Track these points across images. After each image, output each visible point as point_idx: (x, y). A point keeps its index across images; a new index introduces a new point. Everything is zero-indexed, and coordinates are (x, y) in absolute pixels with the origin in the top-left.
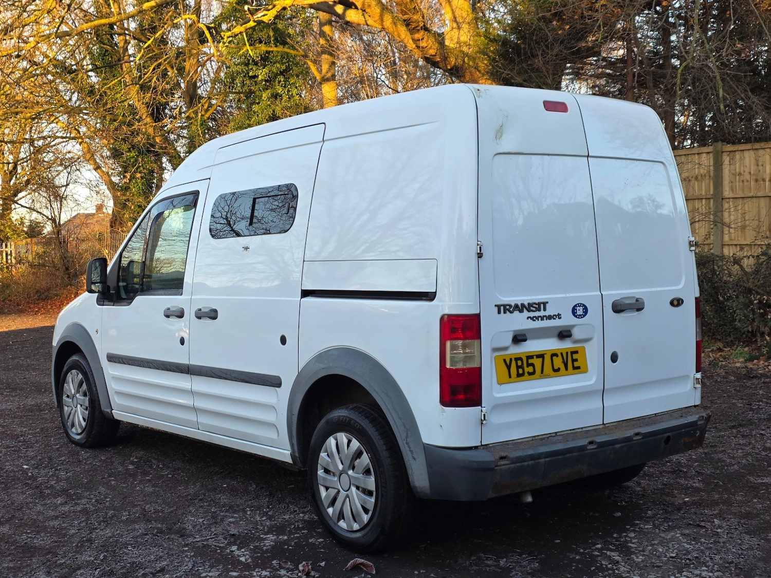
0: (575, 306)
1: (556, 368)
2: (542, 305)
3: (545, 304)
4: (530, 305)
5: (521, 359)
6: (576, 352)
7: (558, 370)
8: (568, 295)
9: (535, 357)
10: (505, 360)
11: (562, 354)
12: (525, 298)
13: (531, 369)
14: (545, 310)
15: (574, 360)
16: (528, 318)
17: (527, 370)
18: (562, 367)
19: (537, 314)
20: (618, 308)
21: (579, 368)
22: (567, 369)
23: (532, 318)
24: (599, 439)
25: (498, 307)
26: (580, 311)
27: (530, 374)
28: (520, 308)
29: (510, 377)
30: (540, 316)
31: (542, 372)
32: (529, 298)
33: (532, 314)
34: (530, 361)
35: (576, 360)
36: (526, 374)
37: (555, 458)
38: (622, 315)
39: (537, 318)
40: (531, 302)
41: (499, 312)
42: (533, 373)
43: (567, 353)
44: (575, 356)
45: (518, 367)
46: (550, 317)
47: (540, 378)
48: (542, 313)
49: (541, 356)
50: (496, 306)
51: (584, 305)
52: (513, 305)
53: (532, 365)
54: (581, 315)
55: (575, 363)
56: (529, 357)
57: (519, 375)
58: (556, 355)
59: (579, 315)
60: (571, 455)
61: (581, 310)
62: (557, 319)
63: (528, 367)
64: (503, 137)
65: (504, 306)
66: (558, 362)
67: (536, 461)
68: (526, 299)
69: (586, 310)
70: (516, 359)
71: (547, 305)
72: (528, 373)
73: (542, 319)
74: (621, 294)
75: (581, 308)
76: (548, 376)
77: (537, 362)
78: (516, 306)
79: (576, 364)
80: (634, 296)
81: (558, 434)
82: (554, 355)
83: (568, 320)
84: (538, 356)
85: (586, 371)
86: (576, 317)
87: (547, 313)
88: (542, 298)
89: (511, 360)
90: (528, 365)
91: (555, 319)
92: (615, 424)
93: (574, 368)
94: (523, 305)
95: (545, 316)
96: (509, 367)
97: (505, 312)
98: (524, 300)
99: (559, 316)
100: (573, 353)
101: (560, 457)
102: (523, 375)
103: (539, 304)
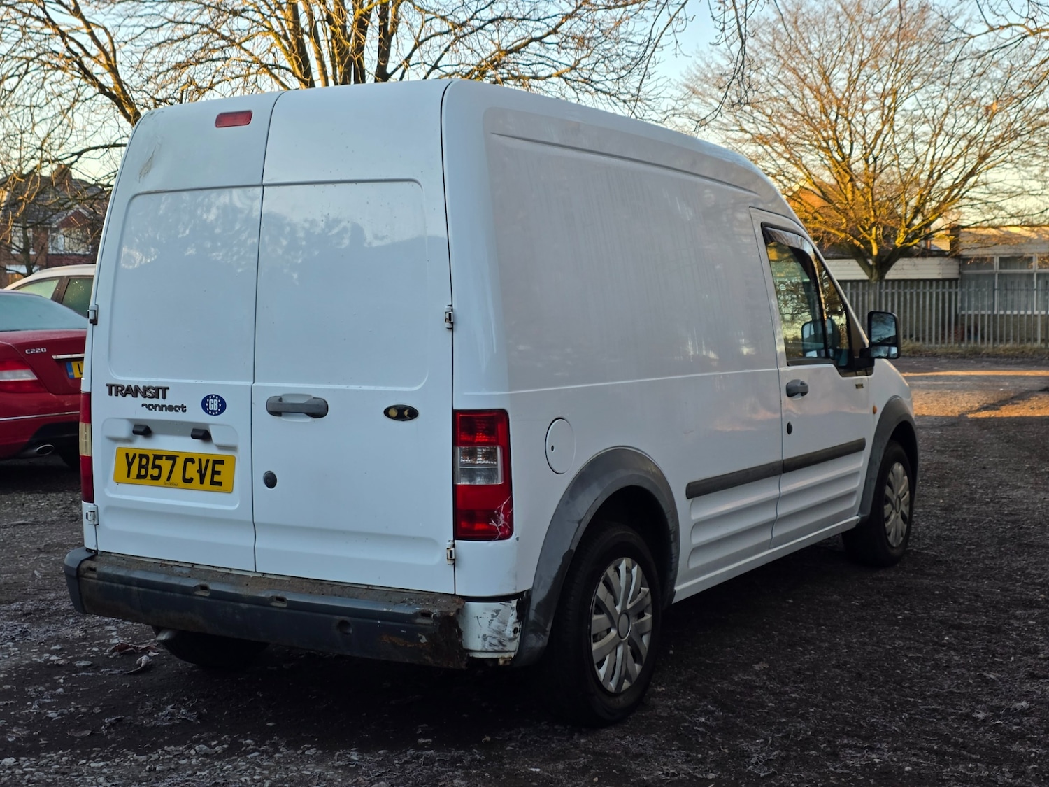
0: (207, 397)
1: (188, 477)
2: (160, 391)
3: (165, 389)
4: (146, 389)
5: (147, 457)
6: (221, 462)
7: (190, 481)
8: (199, 382)
9: (164, 458)
10: (127, 455)
11: (200, 460)
12: (141, 379)
13: (155, 472)
14: (164, 397)
15: (215, 473)
16: (143, 405)
17: (151, 472)
18: (197, 477)
19: (154, 401)
20: (278, 409)
21: (219, 484)
22: (202, 482)
23: (148, 407)
24: (213, 587)
25: (110, 387)
26: (214, 405)
27: (153, 478)
28: (133, 391)
29: (129, 476)
30: (158, 405)
31: (168, 479)
32: (148, 380)
33: (148, 401)
34: (158, 462)
35: (219, 473)
36: (149, 477)
37: (151, 591)
38: (284, 420)
39: (155, 407)
40: (147, 386)
41: (110, 394)
42: (158, 478)
43: (208, 461)
44: (218, 467)
45: (141, 466)
46: (170, 408)
47: (165, 486)
48: (160, 401)
49: (172, 458)
50: (107, 385)
51: (220, 398)
52: (126, 387)
53: (159, 467)
54: (215, 411)
55: (215, 476)
56: (158, 457)
57: (139, 477)
58: (192, 461)
59: (212, 411)
60: (172, 594)
61: (216, 404)
62: (180, 411)
63: (153, 468)
64: (150, 173)
65: (117, 387)
66: (192, 471)
67: (128, 587)
68: (141, 381)
69: (223, 406)
70: (142, 456)
71: (167, 391)
72: (152, 476)
73: (161, 409)
74: (284, 388)
75: (216, 402)
76: (175, 486)
77: (166, 465)
78: (129, 388)
79: (217, 478)
80: (307, 393)
81: (196, 567)
82: (189, 460)
83: (196, 415)
84: (168, 458)
85: (230, 491)
86: (207, 412)
87: (167, 402)
88: (162, 382)
89: (135, 455)
90: (154, 466)
91: (177, 411)
92: (286, 579)
93: (213, 483)
94: (137, 388)
95: (165, 406)
96: (130, 464)
97: (117, 395)
98: (139, 382)
99: (183, 408)
100: (215, 462)
101: (158, 592)
102: (144, 477)
103: (157, 389)
